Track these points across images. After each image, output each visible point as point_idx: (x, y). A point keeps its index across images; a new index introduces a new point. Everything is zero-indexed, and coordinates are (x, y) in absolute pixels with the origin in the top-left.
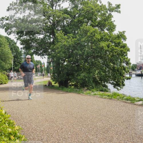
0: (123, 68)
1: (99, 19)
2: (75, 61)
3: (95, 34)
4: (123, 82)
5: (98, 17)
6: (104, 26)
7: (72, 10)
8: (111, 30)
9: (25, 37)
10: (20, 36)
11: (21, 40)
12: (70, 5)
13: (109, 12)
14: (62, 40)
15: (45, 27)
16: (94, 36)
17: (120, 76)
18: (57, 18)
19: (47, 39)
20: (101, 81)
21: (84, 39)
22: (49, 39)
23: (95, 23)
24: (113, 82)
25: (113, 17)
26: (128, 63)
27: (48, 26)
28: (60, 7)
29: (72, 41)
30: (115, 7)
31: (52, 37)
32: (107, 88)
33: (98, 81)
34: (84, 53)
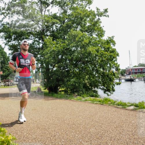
0: (113, 74)
4: (113, 88)
5: (87, 23)
7: (61, 16)
8: (101, 36)
9: (14, 42)
10: (9, 42)
11: (9, 45)
12: (59, 11)
13: (97, 17)
14: (51, 45)
15: (34, 32)
16: (83, 41)
17: (110, 82)
18: (46, 24)
19: (36, 44)
20: (92, 86)
21: (72, 45)
22: (38, 44)
23: (84, 29)
24: (103, 88)
26: (117, 69)
28: (49, 12)
29: (61, 47)
30: (103, 12)
31: (41, 42)
32: (97, 93)
33: (88, 87)
34: (72, 58)
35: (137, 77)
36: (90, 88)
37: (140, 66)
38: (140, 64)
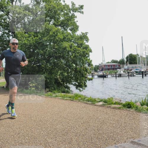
0: (85, 69)
1: (62, 18)
2: (36, 61)
3: (57, 34)
4: (85, 83)
5: (61, 16)
6: (67, 26)
8: (74, 30)
12: (32, 2)
13: (72, 12)
14: (23, 38)
15: (4, 24)
17: (82, 77)
19: (5, 36)
20: (64, 82)
21: (45, 39)
22: (8, 37)
23: (58, 23)
24: (75, 83)
25: (76, 18)
26: (90, 64)
27: (6, 22)
28: (21, 3)
29: (33, 40)
30: (78, 7)
31: (11, 34)
32: (69, 90)
33: (59, 82)
34: (45, 53)
35: (110, 73)
36: (61, 84)
37: (113, 63)
38: (113, 60)
